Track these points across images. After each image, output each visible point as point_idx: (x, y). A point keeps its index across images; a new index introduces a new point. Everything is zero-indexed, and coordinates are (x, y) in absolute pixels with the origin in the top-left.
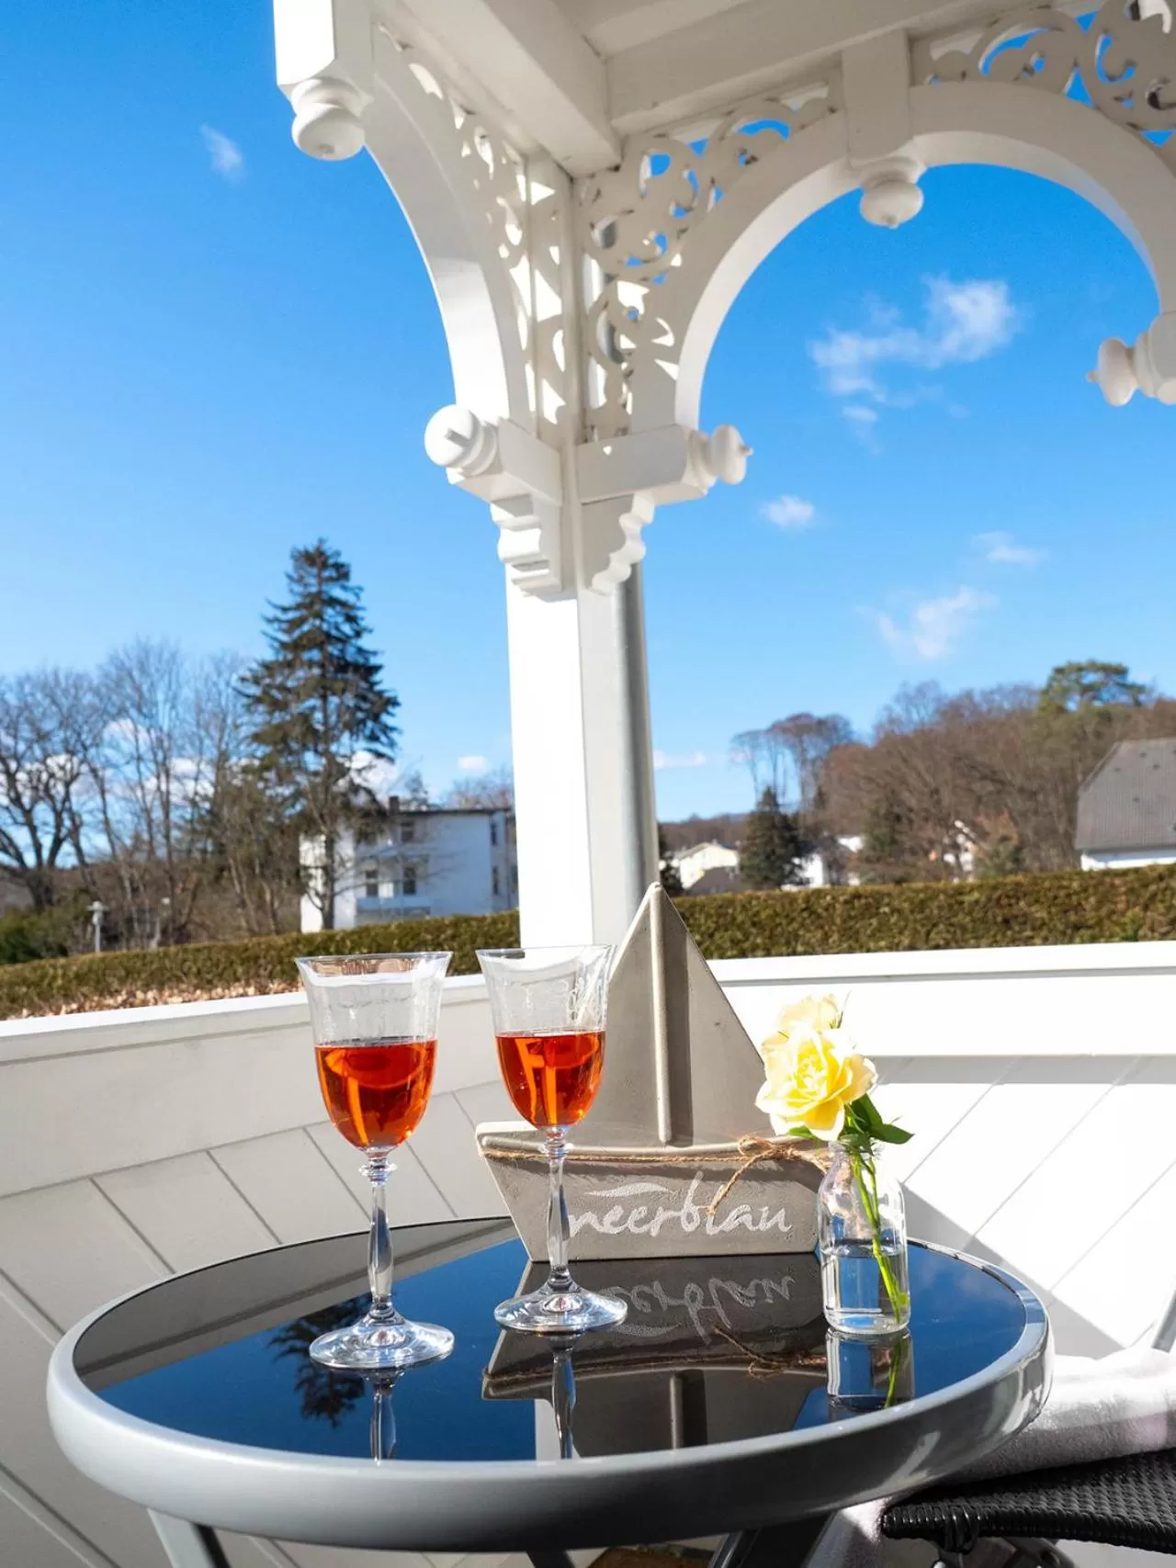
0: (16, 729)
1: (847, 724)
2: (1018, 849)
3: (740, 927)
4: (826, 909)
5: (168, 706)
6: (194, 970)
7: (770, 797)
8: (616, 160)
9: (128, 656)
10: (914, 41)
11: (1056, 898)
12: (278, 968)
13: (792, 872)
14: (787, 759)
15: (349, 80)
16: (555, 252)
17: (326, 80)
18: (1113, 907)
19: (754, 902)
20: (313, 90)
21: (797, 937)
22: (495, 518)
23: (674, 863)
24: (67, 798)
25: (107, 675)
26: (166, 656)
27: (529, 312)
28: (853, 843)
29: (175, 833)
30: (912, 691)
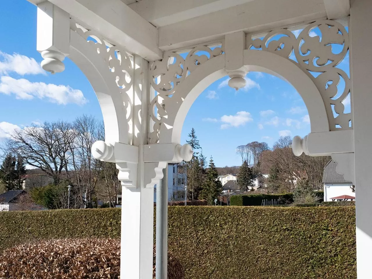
0: (52, 137)
1: (267, 145)
2: (308, 181)
3: (225, 216)
4: (248, 213)
5: (91, 133)
6: (84, 216)
7: (246, 163)
8: (160, 58)
9: (81, 120)
10: (246, 34)
11: (308, 214)
12: (106, 217)
13: (250, 183)
14: (251, 153)
15: (59, 51)
16: (140, 86)
17: (50, 51)
18: (322, 218)
19: (229, 210)
20: (46, 54)
21: (240, 220)
22: (117, 168)
23: (220, 180)
24: (64, 156)
25: (76, 124)
26: (91, 120)
27: (132, 103)
28: (266, 176)
29: (91, 167)
30: (283, 139)
